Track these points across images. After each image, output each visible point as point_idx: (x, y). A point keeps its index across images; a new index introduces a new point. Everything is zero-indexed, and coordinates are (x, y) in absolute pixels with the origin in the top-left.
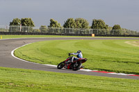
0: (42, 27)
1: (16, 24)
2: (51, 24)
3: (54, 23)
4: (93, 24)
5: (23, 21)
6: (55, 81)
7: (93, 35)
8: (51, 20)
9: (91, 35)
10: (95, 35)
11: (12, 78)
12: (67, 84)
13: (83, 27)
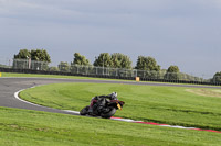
0: (62, 65)
1: (24, 57)
2: (75, 60)
3: (80, 59)
4: (138, 63)
5: (34, 54)
8: (76, 55)
13: (123, 66)
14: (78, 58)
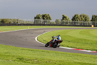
0: (57, 21)
1: (39, 18)
2: (63, 18)
3: (65, 17)
4: (92, 18)
5: (43, 16)
6: (66, 59)
7: (93, 26)
8: (63, 15)
9: (91, 26)
10: (94, 26)
11: (36, 56)
12: (75, 60)
13: (86, 20)
14: (64, 17)
